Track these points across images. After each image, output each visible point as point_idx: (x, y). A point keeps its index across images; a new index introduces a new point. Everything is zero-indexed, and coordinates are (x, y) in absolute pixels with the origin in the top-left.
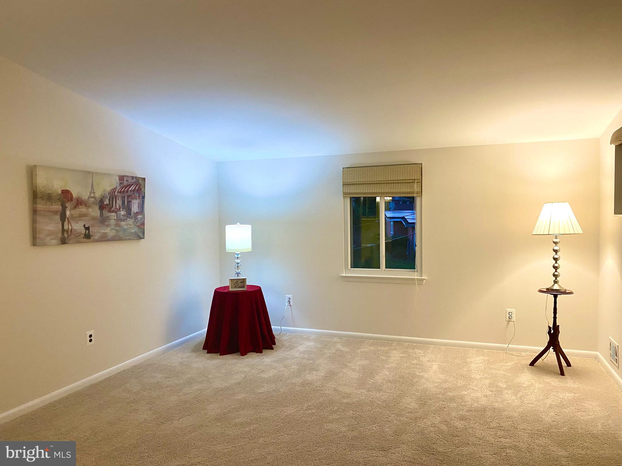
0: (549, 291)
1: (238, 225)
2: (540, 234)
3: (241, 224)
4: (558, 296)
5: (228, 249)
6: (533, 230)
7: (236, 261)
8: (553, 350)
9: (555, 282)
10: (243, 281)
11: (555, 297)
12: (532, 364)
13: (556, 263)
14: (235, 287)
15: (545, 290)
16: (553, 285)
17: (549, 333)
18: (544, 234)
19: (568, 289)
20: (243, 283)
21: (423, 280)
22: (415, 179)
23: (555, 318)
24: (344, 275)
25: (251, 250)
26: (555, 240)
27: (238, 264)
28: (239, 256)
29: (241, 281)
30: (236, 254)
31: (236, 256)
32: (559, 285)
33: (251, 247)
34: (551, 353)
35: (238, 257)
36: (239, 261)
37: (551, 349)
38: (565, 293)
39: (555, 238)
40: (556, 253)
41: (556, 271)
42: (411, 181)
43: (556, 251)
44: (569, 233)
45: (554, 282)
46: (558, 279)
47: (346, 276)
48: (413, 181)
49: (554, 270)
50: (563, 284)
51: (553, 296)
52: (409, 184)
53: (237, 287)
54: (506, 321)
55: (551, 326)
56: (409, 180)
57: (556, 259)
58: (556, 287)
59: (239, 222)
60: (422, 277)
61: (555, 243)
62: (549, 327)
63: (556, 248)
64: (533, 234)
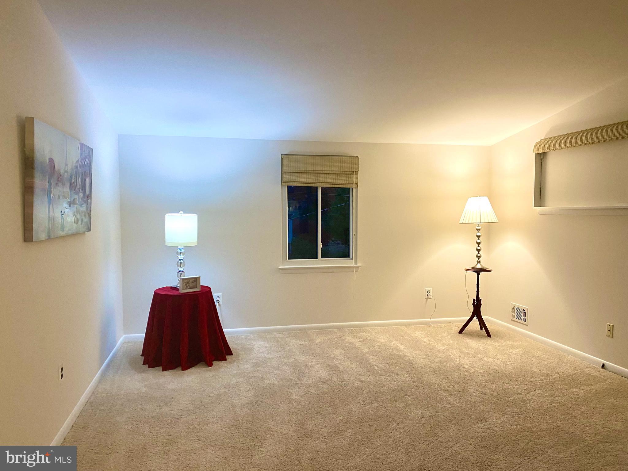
0: (473, 269)
1: (182, 214)
2: (466, 222)
3: (184, 213)
4: (481, 273)
5: (167, 242)
6: (459, 221)
7: (179, 256)
8: (476, 318)
9: (479, 262)
10: (195, 280)
11: (478, 274)
12: (461, 332)
13: (479, 246)
14: (187, 288)
15: (470, 269)
16: (477, 265)
17: (474, 304)
18: (469, 222)
19: (488, 268)
20: (195, 283)
21: (358, 267)
22: (353, 171)
23: (478, 291)
24: (282, 267)
25: (196, 244)
26: (478, 228)
27: (181, 260)
28: (183, 251)
29: (193, 280)
30: (179, 248)
31: (179, 251)
32: (481, 265)
33: (196, 240)
34: (475, 321)
35: (181, 252)
36: (182, 257)
37: (475, 318)
38: (486, 271)
39: (478, 226)
40: (479, 238)
41: (479, 253)
42: (350, 173)
43: (479, 237)
44: (488, 222)
45: (477, 262)
46: (480, 259)
47: (284, 268)
48: (352, 172)
49: (477, 252)
50: (484, 264)
51: (476, 273)
52: (347, 175)
53: (189, 288)
54: (425, 299)
55: (475, 299)
56: (346, 171)
57: (479, 244)
58: (479, 266)
59: (182, 211)
60: (357, 264)
61: (478, 230)
62: (474, 300)
63: (479, 234)
64: (460, 222)
